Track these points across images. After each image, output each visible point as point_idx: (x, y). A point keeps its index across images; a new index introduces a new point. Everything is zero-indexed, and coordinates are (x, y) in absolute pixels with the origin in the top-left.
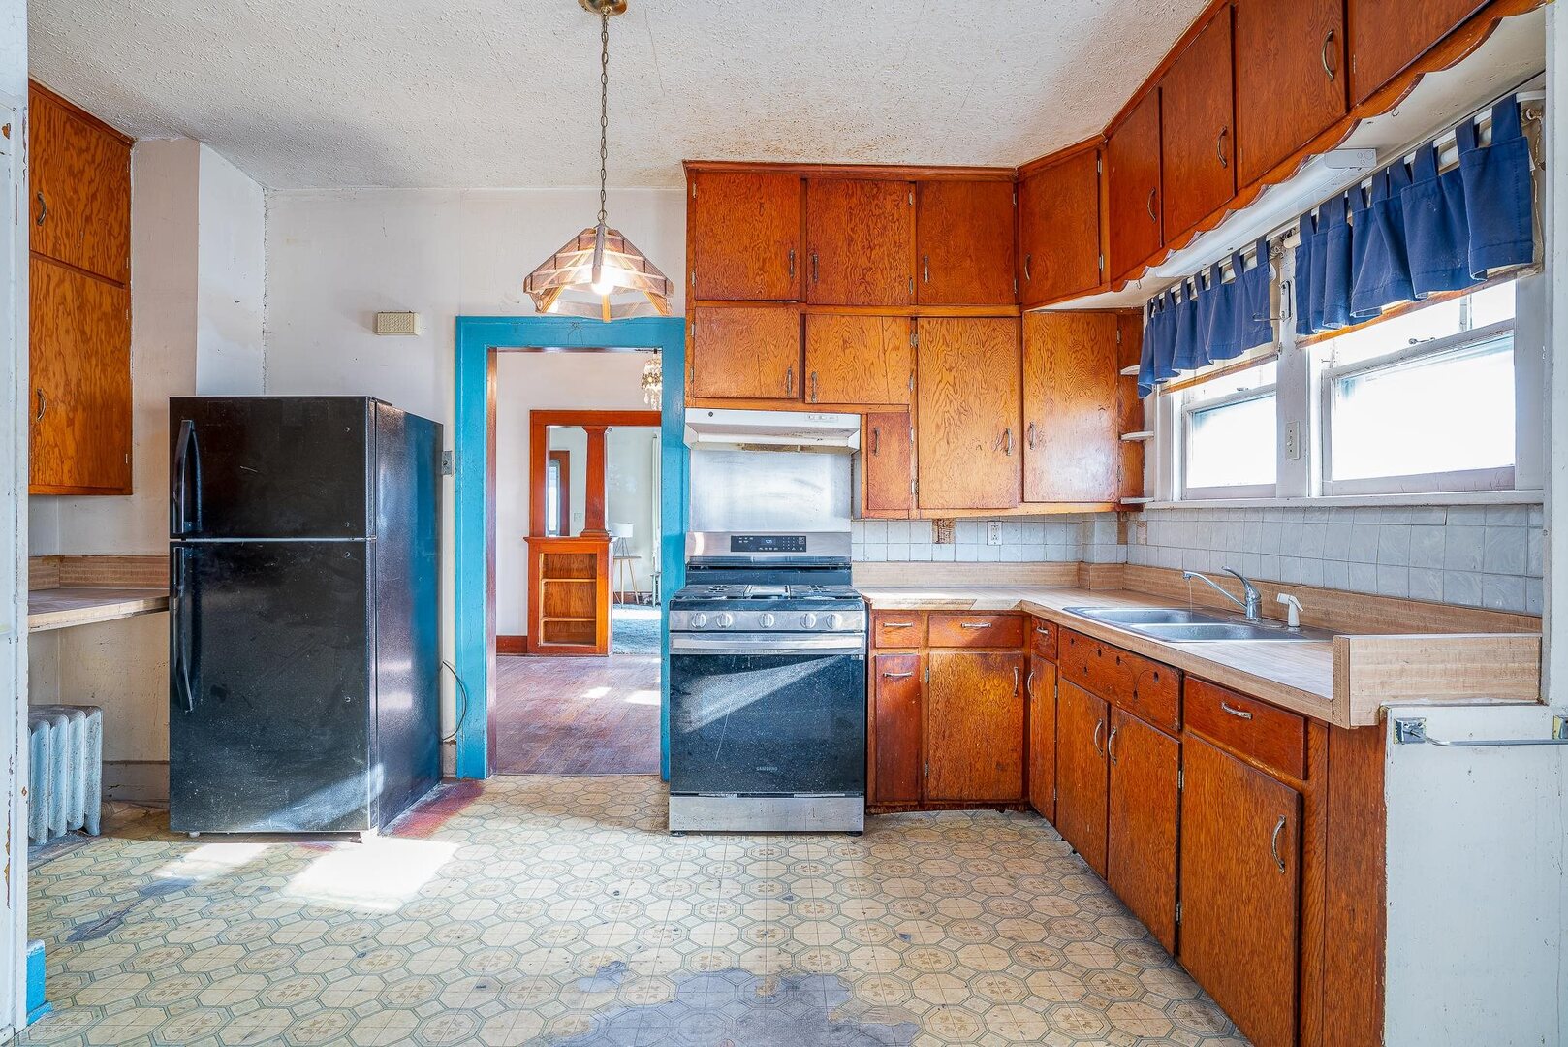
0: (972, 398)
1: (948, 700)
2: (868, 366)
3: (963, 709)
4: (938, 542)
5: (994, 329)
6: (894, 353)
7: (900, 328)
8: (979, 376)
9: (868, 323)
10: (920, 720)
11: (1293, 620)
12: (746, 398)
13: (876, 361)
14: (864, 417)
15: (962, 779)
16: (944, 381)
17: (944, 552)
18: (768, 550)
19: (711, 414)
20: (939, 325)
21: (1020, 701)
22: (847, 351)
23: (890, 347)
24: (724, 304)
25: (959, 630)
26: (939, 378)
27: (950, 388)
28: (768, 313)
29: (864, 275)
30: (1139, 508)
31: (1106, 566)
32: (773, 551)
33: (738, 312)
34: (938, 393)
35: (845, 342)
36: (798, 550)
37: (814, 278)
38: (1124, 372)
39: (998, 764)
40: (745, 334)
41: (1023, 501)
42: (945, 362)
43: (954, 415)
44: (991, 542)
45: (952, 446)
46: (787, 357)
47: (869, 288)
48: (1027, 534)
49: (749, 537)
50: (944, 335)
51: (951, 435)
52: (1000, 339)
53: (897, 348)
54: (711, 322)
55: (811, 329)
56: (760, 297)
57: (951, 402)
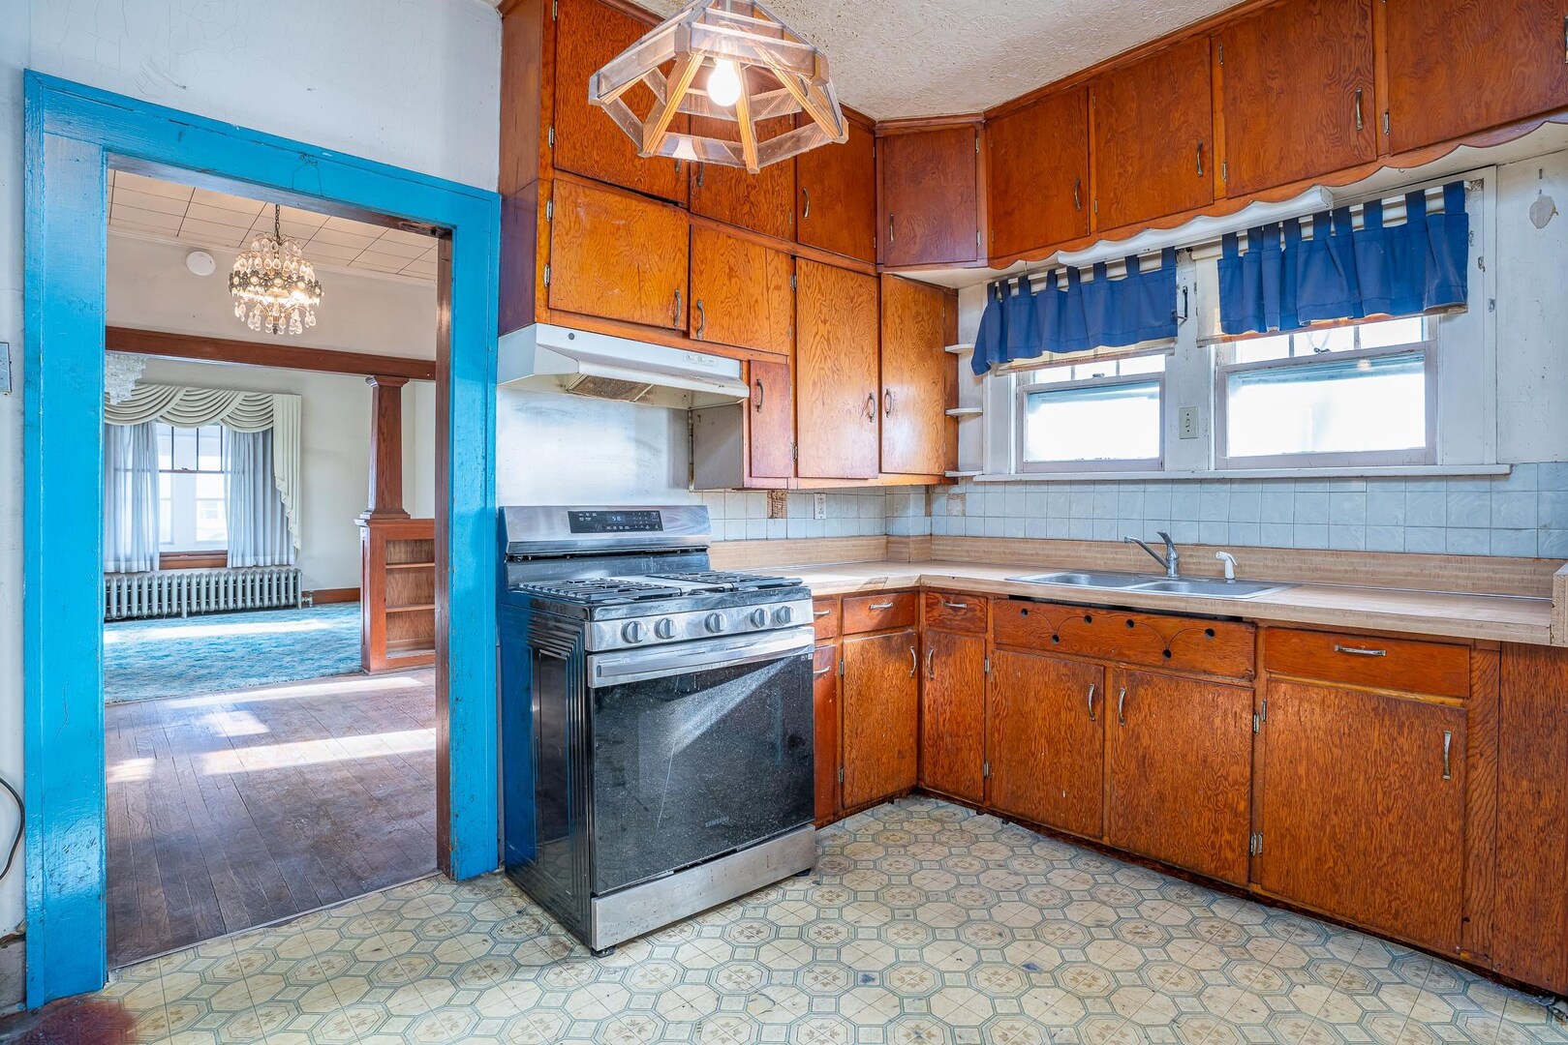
0: (843, 355)
1: (860, 694)
2: (753, 303)
3: (872, 700)
4: (772, 517)
5: (861, 285)
6: (776, 294)
7: (782, 264)
8: (848, 333)
9: (754, 251)
10: (836, 721)
11: (1230, 573)
12: (622, 321)
13: (760, 298)
14: (745, 364)
15: (872, 776)
16: (820, 334)
17: (777, 529)
18: (618, 530)
19: (572, 337)
20: (815, 270)
21: (915, 682)
22: (733, 280)
23: (772, 287)
24: (589, 183)
25: (867, 612)
26: (815, 331)
27: (825, 343)
28: (652, 211)
29: (749, 193)
30: (954, 481)
31: (919, 538)
32: (624, 530)
33: (614, 200)
34: (814, 346)
35: (731, 269)
36: (652, 528)
37: (698, 180)
38: (948, 349)
39: (899, 752)
40: (622, 232)
41: (880, 472)
42: (820, 312)
43: (828, 373)
44: (818, 516)
45: (826, 407)
46: (675, 274)
47: (753, 210)
48: (845, 508)
49: (591, 513)
50: (819, 283)
51: (826, 394)
52: (864, 298)
53: (778, 288)
54: (577, 205)
55: (698, 245)
56: (640, 188)
57: (826, 358)
